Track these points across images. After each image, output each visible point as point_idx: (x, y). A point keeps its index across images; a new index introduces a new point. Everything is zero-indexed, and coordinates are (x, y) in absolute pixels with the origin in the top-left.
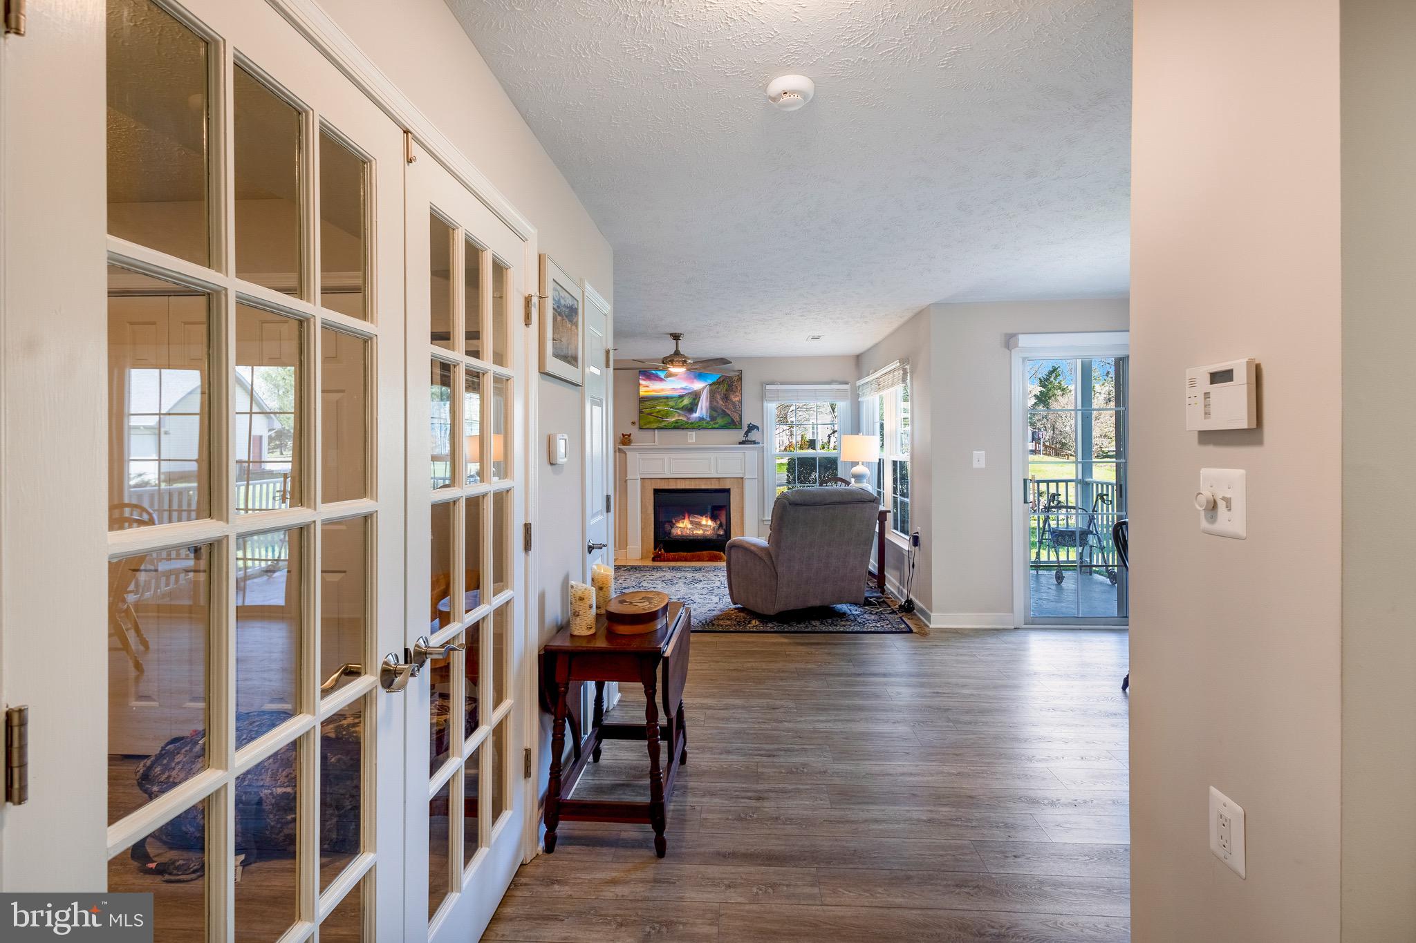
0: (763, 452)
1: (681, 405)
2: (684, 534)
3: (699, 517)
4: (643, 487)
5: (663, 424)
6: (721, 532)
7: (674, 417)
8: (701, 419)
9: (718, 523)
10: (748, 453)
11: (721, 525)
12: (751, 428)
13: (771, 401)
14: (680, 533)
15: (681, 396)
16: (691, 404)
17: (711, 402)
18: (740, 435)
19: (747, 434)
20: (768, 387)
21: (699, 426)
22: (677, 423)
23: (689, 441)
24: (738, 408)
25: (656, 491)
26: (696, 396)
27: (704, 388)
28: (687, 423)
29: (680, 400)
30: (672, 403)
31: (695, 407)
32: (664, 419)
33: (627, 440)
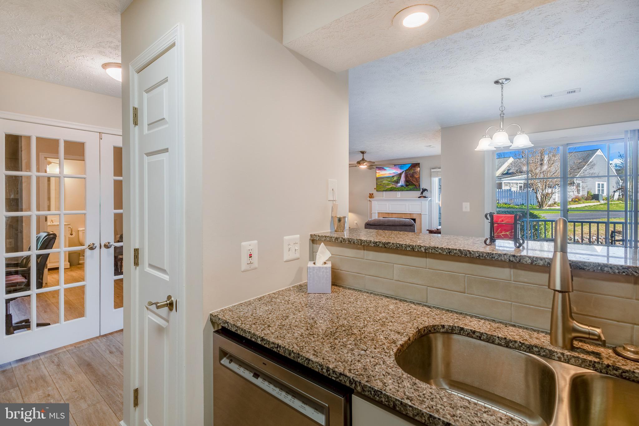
0: (431, 202)
1: (393, 180)
4: (378, 216)
5: (386, 189)
7: (390, 186)
8: (402, 186)
10: (423, 202)
12: (424, 190)
13: (435, 177)
15: (393, 177)
16: (397, 179)
17: (406, 178)
18: (419, 193)
19: (422, 193)
20: (432, 170)
21: (401, 189)
22: (392, 188)
23: (398, 196)
24: (418, 180)
26: (400, 175)
27: (403, 172)
28: (396, 188)
29: (393, 178)
30: (389, 180)
31: (399, 181)
32: (386, 186)
33: (371, 196)
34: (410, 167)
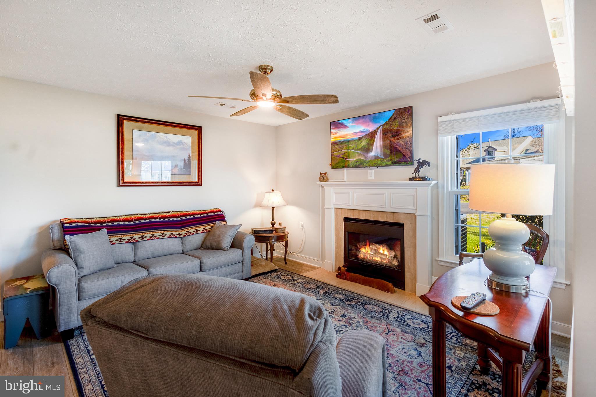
0: (438, 188)
1: (360, 146)
2: (366, 258)
3: (377, 245)
4: (336, 215)
5: (348, 163)
6: (396, 263)
7: (355, 157)
8: (377, 157)
9: (395, 254)
10: (419, 189)
11: (395, 257)
12: (422, 163)
13: (446, 133)
15: (360, 139)
16: (368, 144)
17: (384, 141)
19: (417, 170)
20: (440, 119)
21: (375, 164)
22: (358, 162)
23: (370, 178)
24: (409, 144)
25: (346, 220)
26: (372, 135)
27: (378, 128)
28: (365, 162)
29: (359, 142)
30: (353, 146)
31: (371, 147)
32: (347, 159)
33: (323, 177)
34: (391, 117)
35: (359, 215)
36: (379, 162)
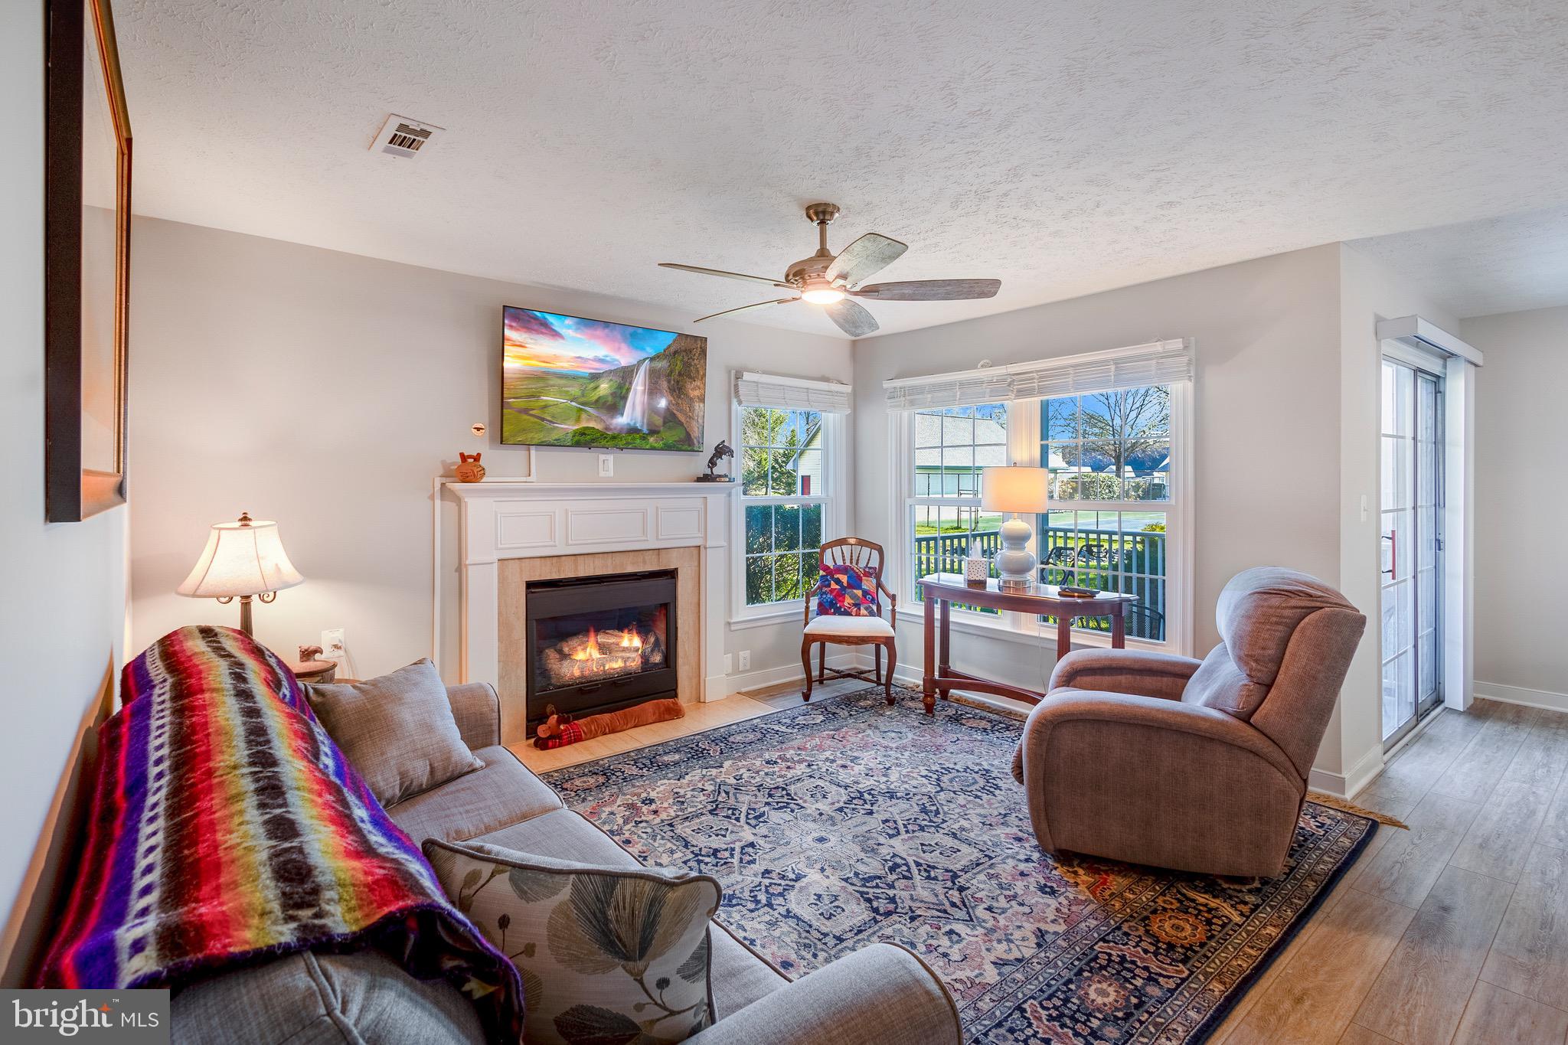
1: (594, 396)
2: (587, 673)
3: (616, 632)
4: (503, 580)
5: (554, 436)
7: (578, 421)
9: (652, 639)
10: (711, 498)
12: (719, 450)
13: (748, 402)
14: (577, 673)
15: (595, 377)
16: (613, 394)
17: (651, 394)
18: (699, 463)
19: (712, 463)
20: (746, 376)
21: (630, 440)
22: (585, 434)
23: (602, 474)
24: (697, 410)
25: (530, 585)
26: (626, 375)
27: (641, 362)
28: (603, 435)
29: (592, 385)
30: (575, 391)
31: (622, 403)
32: (554, 423)
33: (469, 469)
34: (669, 347)
35: (576, 569)
36: (638, 441)
